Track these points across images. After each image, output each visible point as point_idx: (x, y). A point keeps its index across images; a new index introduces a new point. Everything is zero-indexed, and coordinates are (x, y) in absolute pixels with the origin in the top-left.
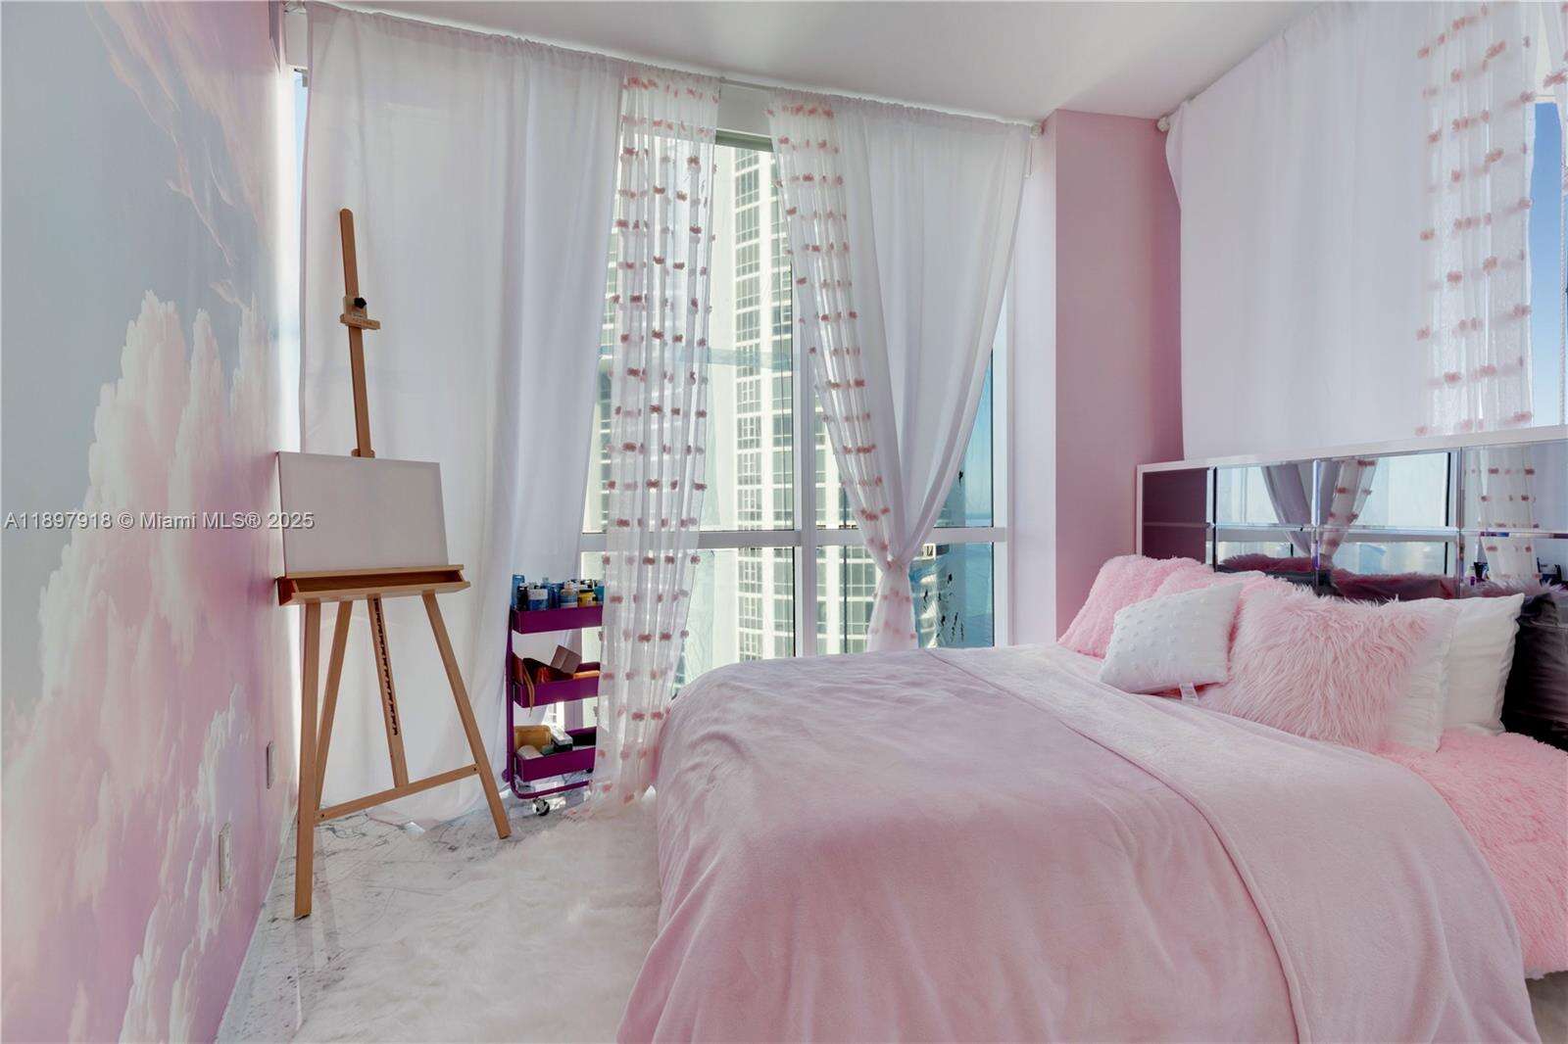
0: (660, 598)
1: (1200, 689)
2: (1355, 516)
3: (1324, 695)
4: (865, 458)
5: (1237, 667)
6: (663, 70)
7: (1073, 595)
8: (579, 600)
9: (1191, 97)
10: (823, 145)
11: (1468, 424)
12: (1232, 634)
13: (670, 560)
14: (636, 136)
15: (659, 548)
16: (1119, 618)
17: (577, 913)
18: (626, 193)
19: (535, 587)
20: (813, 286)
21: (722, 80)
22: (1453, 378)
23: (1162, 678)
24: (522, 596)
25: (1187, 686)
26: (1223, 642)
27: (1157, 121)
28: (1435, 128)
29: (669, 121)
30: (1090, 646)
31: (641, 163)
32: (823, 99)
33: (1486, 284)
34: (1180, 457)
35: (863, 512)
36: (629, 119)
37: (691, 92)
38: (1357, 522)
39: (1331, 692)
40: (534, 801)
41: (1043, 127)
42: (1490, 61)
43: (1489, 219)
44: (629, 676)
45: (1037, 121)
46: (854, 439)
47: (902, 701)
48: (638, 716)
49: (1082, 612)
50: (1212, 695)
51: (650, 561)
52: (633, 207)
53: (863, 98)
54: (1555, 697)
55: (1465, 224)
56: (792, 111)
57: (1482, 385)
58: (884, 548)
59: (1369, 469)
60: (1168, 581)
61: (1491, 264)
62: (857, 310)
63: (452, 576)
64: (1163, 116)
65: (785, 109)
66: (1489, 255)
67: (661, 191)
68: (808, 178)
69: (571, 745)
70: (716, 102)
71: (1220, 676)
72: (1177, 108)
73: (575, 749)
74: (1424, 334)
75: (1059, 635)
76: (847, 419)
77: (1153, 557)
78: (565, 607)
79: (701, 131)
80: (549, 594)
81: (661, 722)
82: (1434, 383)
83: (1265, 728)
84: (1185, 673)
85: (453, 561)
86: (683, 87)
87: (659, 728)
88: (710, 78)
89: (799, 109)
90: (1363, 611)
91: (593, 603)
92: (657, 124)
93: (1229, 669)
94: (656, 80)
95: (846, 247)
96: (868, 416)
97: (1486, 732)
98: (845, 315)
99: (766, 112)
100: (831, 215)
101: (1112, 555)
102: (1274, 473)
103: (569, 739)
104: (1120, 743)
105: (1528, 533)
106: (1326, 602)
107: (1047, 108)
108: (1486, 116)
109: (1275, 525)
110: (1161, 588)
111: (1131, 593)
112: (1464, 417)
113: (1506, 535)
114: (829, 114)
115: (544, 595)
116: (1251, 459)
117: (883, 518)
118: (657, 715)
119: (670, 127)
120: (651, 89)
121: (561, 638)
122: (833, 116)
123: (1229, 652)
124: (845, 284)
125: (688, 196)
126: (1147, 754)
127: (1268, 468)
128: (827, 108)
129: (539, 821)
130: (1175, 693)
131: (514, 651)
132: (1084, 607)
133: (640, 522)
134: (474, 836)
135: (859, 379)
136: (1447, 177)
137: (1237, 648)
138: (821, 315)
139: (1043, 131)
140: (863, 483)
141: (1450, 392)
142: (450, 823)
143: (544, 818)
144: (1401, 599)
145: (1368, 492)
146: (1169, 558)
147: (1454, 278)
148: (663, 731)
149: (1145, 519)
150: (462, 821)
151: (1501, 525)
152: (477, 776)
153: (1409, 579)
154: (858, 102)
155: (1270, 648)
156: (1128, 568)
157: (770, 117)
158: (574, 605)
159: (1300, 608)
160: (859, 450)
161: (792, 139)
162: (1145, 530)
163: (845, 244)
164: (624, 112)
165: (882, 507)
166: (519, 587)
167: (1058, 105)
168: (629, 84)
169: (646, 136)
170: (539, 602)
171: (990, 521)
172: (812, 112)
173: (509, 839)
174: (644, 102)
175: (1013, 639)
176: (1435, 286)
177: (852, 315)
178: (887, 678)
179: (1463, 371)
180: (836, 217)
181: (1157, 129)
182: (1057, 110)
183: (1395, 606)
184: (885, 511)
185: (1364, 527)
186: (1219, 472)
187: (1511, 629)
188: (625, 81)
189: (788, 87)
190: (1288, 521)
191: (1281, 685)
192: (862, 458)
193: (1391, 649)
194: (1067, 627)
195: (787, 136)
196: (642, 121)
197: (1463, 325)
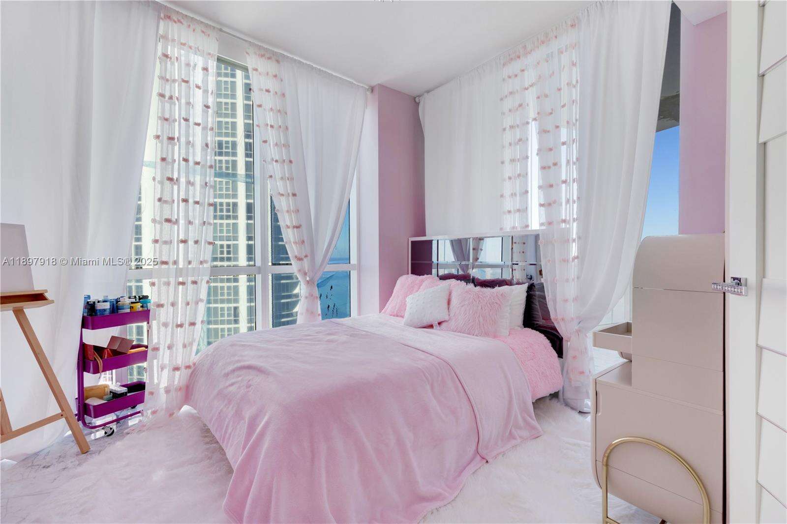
0: (188, 304)
1: (440, 324)
2: (478, 259)
3: (479, 321)
4: (297, 231)
5: (452, 315)
6: (186, 16)
7: (386, 293)
8: (132, 308)
9: (428, 92)
10: (275, 76)
11: (513, 228)
12: (449, 303)
13: (195, 282)
14: (169, 47)
15: (187, 276)
16: (409, 300)
17: (159, 475)
18: (163, 78)
19: (99, 302)
20: (270, 144)
21: (221, 30)
22: (509, 212)
23: (426, 322)
24: (91, 308)
25: (435, 323)
26: (446, 306)
27: (415, 98)
28: (504, 127)
29: (190, 44)
30: (395, 313)
31: (172, 64)
32: (274, 53)
33: (518, 181)
34: (424, 235)
35: (296, 257)
36: (165, 37)
37: (203, 32)
38: (479, 261)
39: (481, 319)
40: (103, 429)
41: (372, 89)
42: (519, 108)
43: (518, 160)
44: (170, 347)
45: (371, 86)
46: (291, 221)
47: (329, 341)
48: (177, 369)
49: (391, 299)
50: (444, 325)
51: (183, 283)
52: (168, 87)
53: (294, 58)
54: (535, 316)
55: (513, 161)
56: (259, 55)
57: (517, 214)
58: (305, 274)
59: (482, 241)
60: (424, 284)
61: (519, 175)
62: (292, 159)
63: (39, 297)
64: (417, 96)
65: (255, 53)
66: (519, 172)
67: (187, 82)
68: (268, 91)
69: (126, 392)
70: (218, 41)
71: (447, 318)
72: (423, 95)
73: (128, 394)
74: (502, 196)
75: (381, 310)
76: (288, 211)
77: (417, 275)
78: (120, 313)
79: (209, 54)
80: (110, 305)
81: (190, 371)
82: (504, 213)
83: (462, 334)
84: (434, 318)
85: (37, 288)
86: (199, 28)
87: (189, 374)
88: (214, 28)
89: (262, 56)
90: (488, 290)
91: (141, 309)
92: (184, 44)
93: (449, 315)
94: (182, 20)
95: (287, 128)
96: (298, 211)
97: (519, 329)
98: (287, 161)
99: (245, 53)
100: (279, 111)
101: (402, 275)
102: (453, 242)
103: (125, 390)
104: (418, 346)
105: (524, 264)
106: (478, 288)
107: (374, 83)
108: (518, 126)
109: (454, 262)
110: (421, 287)
111: (410, 290)
112: (512, 225)
113: (518, 264)
114: (278, 61)
115: (107, 306)
116: (446, 237)
117: (305, 260)
118: (188, 367)
119: (190, 48)
120: (179, 24)
121: (115, 331)
122: (279, 63)
123: (448, 309)
124: (286, 146)
125: (202, 88)
126: (429, 348)
127: (452, 241)
128: (277, 59)
129: (107, 439)
130: (431, 326)
131: (84, 341)
132: (392, 297)
133: (175, 263)
134: (60, 457)
135: (294, 193)
136: (507, 144)
137: (451, 307)
138: (274, 160)
139: (372, 92)
140: (295, 243)
141: (508, 216)
142: (36, 454)
143: (111, 437)
144: (499, 286)
145: (482, 250)
146: (424, 275)
147: (510, 178)
148: (192, 375)
149: (412, 260)
150: (46, 451)
151: (517, 261)
152: (64, 419)
153: (497, 280)
154: (292, 59)
155: (462, 306)
156: (407, 280)
157: (247, 55)
158: (128, 311)
159: (470, 291)
160: (294, 227)
161: (259, 69)
162: (412, 264)
163: (286, 127)
164: (161, 32)
165: (304, 255)
166: (88, 302)
167: (379, 82)
168: (165, 17)
169: (176, 49)
170: (105, 310)
171: (348, 261)
172: (269, 58)
173: (90, 452)
174: (174, 30)
175: (359, 313)
176: (504, 180)
177: (291, 162)
178: (317, 333)
179: (512, 210)
180: (282, 112)
181: (415, 101)
182: (379, 84)
183: (497, 288)
184: (306, 256)
185: (481, 262)
186: (439, 241)
187: (525, 294)
188: (162, 15)
189: (257, 43)
190: (458, 260)
191: (466, 318)
192: (295, 231)
193: (497, 303)
194: (385, 305)
195: (257, 68)
196: (173, 40)
197: (512, 194)
